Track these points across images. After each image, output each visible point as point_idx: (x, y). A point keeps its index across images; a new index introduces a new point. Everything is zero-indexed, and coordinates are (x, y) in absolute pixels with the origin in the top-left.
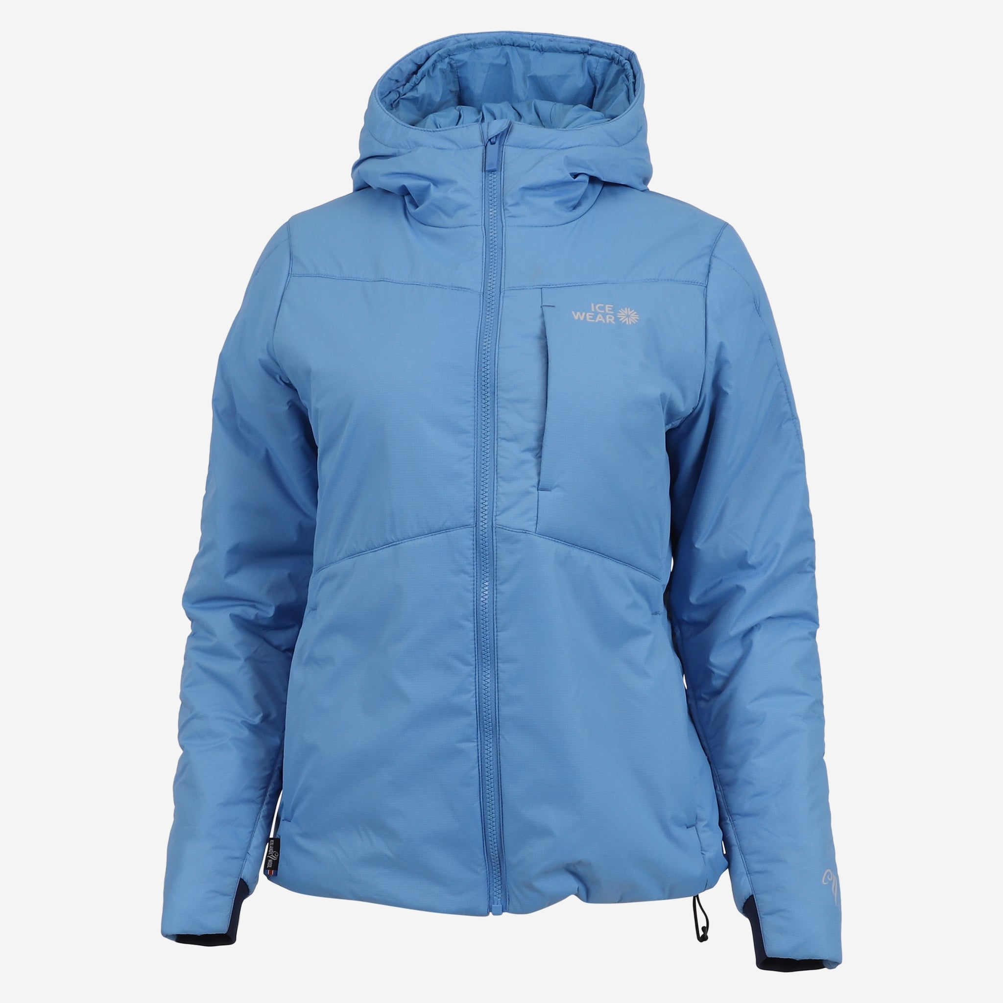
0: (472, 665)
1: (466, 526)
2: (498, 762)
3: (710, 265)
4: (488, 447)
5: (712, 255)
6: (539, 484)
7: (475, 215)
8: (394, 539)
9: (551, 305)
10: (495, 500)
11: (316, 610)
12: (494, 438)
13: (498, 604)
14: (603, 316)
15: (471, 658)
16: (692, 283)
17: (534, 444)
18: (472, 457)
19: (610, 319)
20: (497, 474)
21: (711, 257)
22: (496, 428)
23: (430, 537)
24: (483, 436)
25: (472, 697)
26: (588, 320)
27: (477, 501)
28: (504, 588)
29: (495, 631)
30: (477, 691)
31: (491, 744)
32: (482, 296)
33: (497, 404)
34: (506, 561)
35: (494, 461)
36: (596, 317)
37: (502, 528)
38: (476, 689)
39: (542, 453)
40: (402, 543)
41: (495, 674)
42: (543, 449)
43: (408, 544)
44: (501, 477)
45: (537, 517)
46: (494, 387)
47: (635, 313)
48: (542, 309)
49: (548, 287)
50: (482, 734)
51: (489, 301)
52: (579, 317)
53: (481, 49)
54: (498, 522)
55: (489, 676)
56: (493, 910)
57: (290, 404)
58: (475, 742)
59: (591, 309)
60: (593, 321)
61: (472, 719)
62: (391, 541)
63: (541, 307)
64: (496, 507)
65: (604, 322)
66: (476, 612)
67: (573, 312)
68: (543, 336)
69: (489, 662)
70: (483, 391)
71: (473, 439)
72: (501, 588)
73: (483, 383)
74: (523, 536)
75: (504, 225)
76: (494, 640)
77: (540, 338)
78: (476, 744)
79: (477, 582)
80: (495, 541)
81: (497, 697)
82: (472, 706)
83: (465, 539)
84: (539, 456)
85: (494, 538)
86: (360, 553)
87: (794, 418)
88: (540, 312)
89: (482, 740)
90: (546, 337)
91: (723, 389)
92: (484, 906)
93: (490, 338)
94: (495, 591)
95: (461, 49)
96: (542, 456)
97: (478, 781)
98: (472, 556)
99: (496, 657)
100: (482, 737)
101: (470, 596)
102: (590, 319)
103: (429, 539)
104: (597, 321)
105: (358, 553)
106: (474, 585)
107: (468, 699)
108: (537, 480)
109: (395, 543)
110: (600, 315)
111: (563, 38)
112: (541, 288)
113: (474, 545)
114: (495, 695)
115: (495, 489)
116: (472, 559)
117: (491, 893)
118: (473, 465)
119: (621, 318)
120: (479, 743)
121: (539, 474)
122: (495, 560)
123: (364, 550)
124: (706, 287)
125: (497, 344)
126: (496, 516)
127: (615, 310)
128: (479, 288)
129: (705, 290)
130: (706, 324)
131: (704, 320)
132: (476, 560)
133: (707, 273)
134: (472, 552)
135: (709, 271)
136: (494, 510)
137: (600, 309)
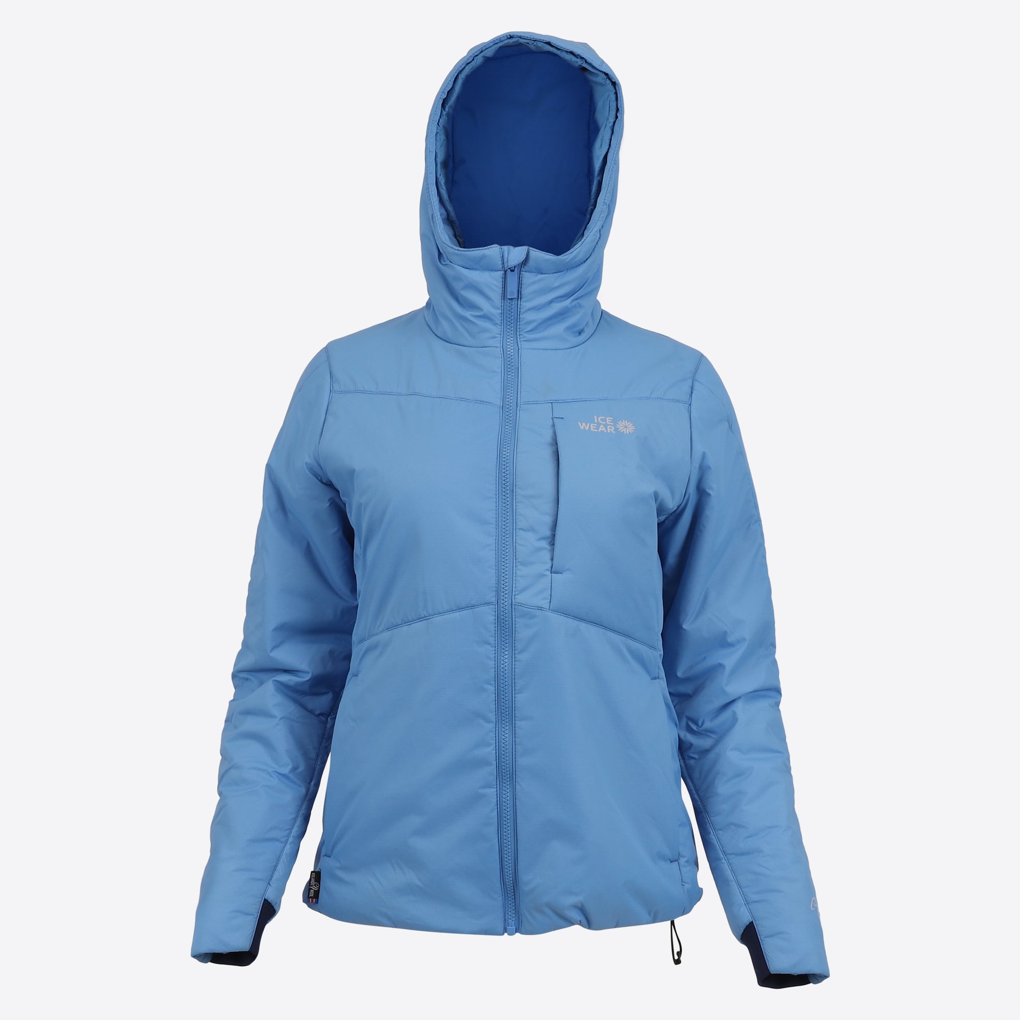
0: (493, 723)
1: (488, 604)
2: (515, 805)
3: (692, 388)
4: (508, 536)
5: (694, 380)
6: (552, 567)
7: (495, 337)
8: (426, 614)
9: (561, 417)
10: (514, 582)
11: (357, 676)
12: (513, 529)
13: (516, 670)
14: (604, 426)
15: (492, 716)
16: (678, 401)
17: (548, 533)
18: (494, 545)
19: (610, 429)
20: (516, 559)
21: (693, 381)
22: (514, 521)
23: (458, 613)
24: (504, 527)
25: (493, 750)
26: (592, 429)
27: (498, 582)
28: (523, 657)
29: (513, 693)
30: (497, 744)
31: (508, 790)
32: (501, 409)
33: (515, 500)
34: (523, 633)
35: (513, 548)
36: (599, 427)
37: (520, 606)
38: (496, 742)
39: (554, 541)
40: (433, 618)
41: (513, 730)
42: (556, 538)
43: (438, 619)
44: (519, 562)
45: (551, 596)
46: (513, 486)
47: (632, 424)
48: (553, 420)
49: (557, 402)
50: (501, 781)
51: (507, 414)
52: (584, 427)
54: (516, 600)
55: (507, 732)
56: (508, 931)
57: (331, 501)
58: (494, 788)
59: (594, 420)
60: (596, 430)
61: (493, 768)
62: (424, 616)
63: (552, 419)
64: (515, 588)
65: (606, 431)
66: (497, 677)
67: (579, 423)
68: (555, 443)
69: (508, 720)
70: (503, 489)
71: (495, 530)
72: (519, 657)
73: (504, 482)
74: (538, 612)
75: (520, 348)
76: (512, 701)
77: (552, 445)
78: (495, 790)
79: (497, 651)
80: (514, 617)
81: (514, 749)
82: (492, 758)
83: (488, 615)
84: (552, 544)
85: (513, 614)
86: (397, 626)
87: (758, 521)
88: (551, 423)
89: (501, 785)
90: (557, 444)
91: (706, 491)
92: (501, 929)
93: (509, 445)
94: (513, 659)
96: (555, 544)
97: (497, 821)
98: (494, 629)
99: (514, 715)
100: (501, 783)
101: (492, 663)
102: (594, 429)
103: (457, 615)
104: (599, 430)
105: (395, 626)
106: (495, 654)
107: (489, 752)
108: (550, 565)
109: (426, 618)
110: (602, 426)
112: (552, 403)
113: (495, 620)
114: (513, 748)
115: (514, 572)
116: (494, 632)
117: (507, 917)
118: (495, 551)
119: (619, 428)
120: (498, 789)
121: (552, 559)
122: (514, 633)
123: (400, 623)
124: (690, 405)
125: (515, 450)
126: (515, 595)
127: (615, 422)
128: (499, 402)
129: (689, 407)
130: (691, 436)
131: (690, 433)
132: (497, 632)
133: (690, 394)
134: (493, 626)
135: (692, 392)
136: (512, 590)
137: (602, 421)
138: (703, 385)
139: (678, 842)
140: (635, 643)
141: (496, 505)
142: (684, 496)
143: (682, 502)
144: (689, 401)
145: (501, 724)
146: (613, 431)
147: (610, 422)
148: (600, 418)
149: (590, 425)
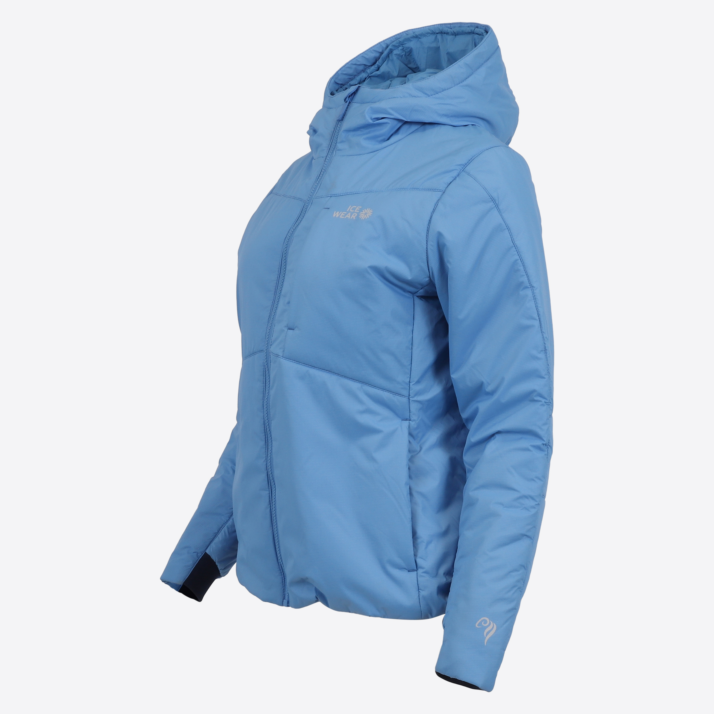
1: (261, 351)
3: (455, 178)
4: (278, 301)
7: (324, 150)
10: (272, 335)
13: (271, 402)
14: (351, 214)
16: (433, 190)
21: (460, 172)
23: (250, 357)
29: (271, 420)
32: (304, 203)
36: (347, 214)
38: (266, 456)
39: (290, 305)
42: (291, 302)
44: (276, 320)
45: (284, 346)
51: (305, 206)
53: (422, 38)
59: (347, 210)
64: (272, 339)
70: (284, 265)
71: (273, 295)
75: (333, 156)
80: (270, 362)
82: (264, 468)
95: (408, 40)
99: (272, 437)
100: (271, 488)
101: (261, 396)
102: (342, 216)
104: (345, 217)
106: (264, 389)
108: (287, 323)
110: (349, 214)
111: (465, 24)
112: (331, 197)
113: (264, 363)
115: (274, 328)
117: (285, 592)
118: (270, 312)
120: (270, 492)
121: (288, 319)
124: (444, 193)
126: (271, 345)
129: (442, 194)
130: (430, 218)
131: (430, 216)
132: (265, 373)
133: (449, 183)
134: (263, 368)
135: (452, 181)
136: (271, 341)
137: (352, 210)
138: (469, 174)
139: (415, 555)
140: (374, 389)
141: (278, 277)
142: (429, 269)
143: (430, 275)
144: (444, 189)
145: (268, 443)
146: (354, 218)
147: (357, 210)
148: (352, 208)
149: (341, 213)
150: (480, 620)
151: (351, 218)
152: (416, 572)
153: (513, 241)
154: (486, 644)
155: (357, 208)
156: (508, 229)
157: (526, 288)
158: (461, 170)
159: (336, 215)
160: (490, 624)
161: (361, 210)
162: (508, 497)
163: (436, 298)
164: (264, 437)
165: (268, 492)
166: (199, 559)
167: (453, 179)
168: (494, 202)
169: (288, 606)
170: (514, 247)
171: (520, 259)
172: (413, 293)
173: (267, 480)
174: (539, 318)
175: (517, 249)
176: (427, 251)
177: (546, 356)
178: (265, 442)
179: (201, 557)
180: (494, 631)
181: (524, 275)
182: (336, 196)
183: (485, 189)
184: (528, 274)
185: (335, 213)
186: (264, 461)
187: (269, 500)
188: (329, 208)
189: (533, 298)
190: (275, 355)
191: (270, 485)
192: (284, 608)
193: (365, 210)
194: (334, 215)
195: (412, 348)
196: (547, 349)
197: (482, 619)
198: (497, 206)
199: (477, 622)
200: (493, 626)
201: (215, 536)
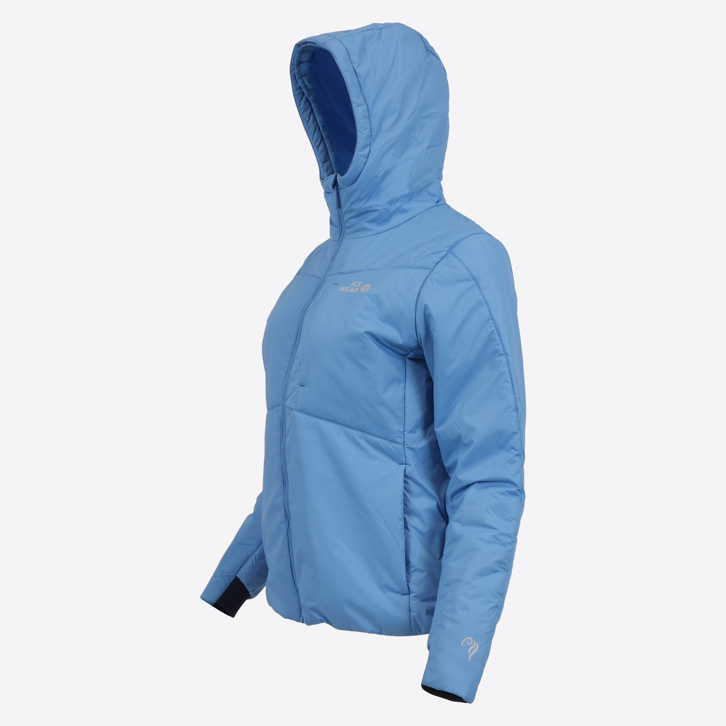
1: (279, 405)
3: (443, 258)
6: (300, 383)
13: (286, 449)
14: (354, 289)
16: (423, 268)
18: (287, 367)
21: (447, 253)
26: (345, 291)
28: (287, 440)
32: (321, 280)
33: (300, 338)
34: (287, 425)
36: (350, 289)
37: (287, 407)
42: (302, 363)
44: (290, 378)
45: (297, 401)
47: (370, 286)
48: (332, 286)
54: (286, 403)
59: (351, 285)
64: (287, 395)
65: (352, 291)
70: (299, 332)
74: (291, 412)
80: (285, 414)
83: (278, 412)
97: (288, 546)
101: (280, 443)
102: (347, 290)
104: (349, 291)
110: (352, 288)
113: (282, 416)
118: (286, 371)
119: (361, 289)
121: (300, 377)
124: (433, 270)
126: (286, 400)
129: (431, 272)
130: (419, 292)
131: (419, 290)
132: (282, 423)
133: (437, 262)
134: (281, 420)
135: (440, 261)
136: (286, 397)
137: (355, 285)
138: (454, 255)
139: (408, 581)
140: (373, 437)
141: (294, 342)
142: (417, 336)
143: (418, 340)
144: (433, 267)
145: (285, 484)
146: (356, 292)
147: (359, 285)
148: (355, 283)
149: (346, 288)
150: (465, 640)
151: (354, 292)
152: (409, 596)
153: (491, 314)
154: (470, 660)
155: (359, 284)
156: (487, 303)
157: (502, 355)
158: (448, 251)
159: (342, 290)
160: (473, 643)
161: (362, 285)
162: (487, 534)
163: (424, 360)
164: (282, 478)
165: (286, 525)
166: (231, 582)
167: (441, 259)
168: (475, 281)
169: (303, 622)
170: (492, 320)
171: (497, 330)
172: (404, 356)
173: (285, 514)
174: (512, 382)
175: (494, 321)
176: (415, 320)
177: (518, 414)
178: (283, 482)
179: (232, 580)
180: (477, 650)
181: (500, 344)
182: (343, 273)
183: (467, 269)
184: (503, 343)
185: (341, 288)
186: (283, 498)
187: (287, 532)
188: (337, 284)
189: (506, 364)
190: (289, 408)
191: (287, 518)
192: (300, 624)
193: (365, 285)
194: (340, 290)
195: (405, 402)
196: (518, 408)
197: (467, 638)
198: (478, 284)
199: (462, 641)
200: (476, 645)
201: (244, 563)
